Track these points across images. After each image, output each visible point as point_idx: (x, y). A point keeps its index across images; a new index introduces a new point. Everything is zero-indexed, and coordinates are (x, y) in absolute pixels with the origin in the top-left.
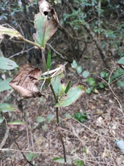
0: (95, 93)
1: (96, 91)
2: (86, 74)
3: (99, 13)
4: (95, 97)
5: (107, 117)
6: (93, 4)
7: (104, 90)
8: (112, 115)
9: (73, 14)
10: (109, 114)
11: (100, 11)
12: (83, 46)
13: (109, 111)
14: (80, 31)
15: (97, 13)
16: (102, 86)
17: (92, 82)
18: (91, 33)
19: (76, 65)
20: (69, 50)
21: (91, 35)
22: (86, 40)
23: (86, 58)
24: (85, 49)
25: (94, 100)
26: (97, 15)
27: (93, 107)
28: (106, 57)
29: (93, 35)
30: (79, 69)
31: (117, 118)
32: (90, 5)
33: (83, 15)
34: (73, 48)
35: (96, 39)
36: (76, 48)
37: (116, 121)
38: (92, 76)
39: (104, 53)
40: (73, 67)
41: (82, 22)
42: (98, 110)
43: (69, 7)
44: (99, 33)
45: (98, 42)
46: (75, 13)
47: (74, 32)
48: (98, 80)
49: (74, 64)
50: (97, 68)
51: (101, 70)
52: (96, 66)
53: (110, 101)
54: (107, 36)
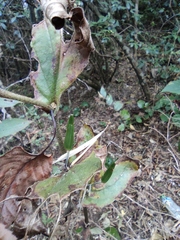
0: (131, 131)
1: (132, 127)
2: (118, 105)
3: (137, 19)
4: (130, 136)
5: (148, 163)
6: (128, 7)
7: (142, 125)
8: (154, 162)
9: (100, 21)
10: (150, 159)
11: (137, 16)
12: (113, 65)
13: (150, 155)
14: (108, 45)
15: (133, 20)
16: (140, 121)
17: (127, 116)
18: (125, 47)
19: (105, 93)
20: (94, 71)
21: (125, 51)
22: (117, 58)
23: (117, 82)
24: (116, 69)
25: (128, 139)
26: (133, 24)
27: (129, 150)
28: (145, 81)
29: (128, 50)
30: (109, 99)
31: (161, 165)
32: (123, 8)
33: (114, 23)
34: (100, 68)
35: (131, 55)
36: (104, 68)
37: (161, 169)
38: (125, 106)
39: (142, 75)
40: (101, 96)
41: (113, 32)
42: (135, 153)
43: (94, 11)
44: (136, 48)
45: (133, 61)
46: (103, 19)
47: (100, 47)
48: (134, 112)
49: (102, 93)
50: (132, 96)
51: (138, 99)
52: (131, 92)
53: (152, 141)
54: (147, 52)
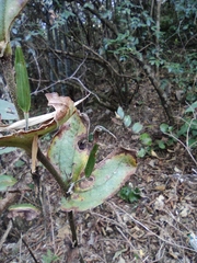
0: (152, 158)
1: (154, 154)
2: (138, 128)
3: (158, 37)
4: (152, 163)
5: (173, 195)
6: (149, 24)
7: (165, 151)
8: (179, 193)
9: (118, 39)
10: (175, 190)
11: (158, 34)
12: (134, 87)
13: (175, 186)
14: (129, 66)
15: (154, 37)
16: (163, 147)
17: (147, 140)
18: (146, 67)
19: (123, 114)
20: (113, 93)
21: (146, 70)
22: (138, 79)
23: (137, 105)
24: (137, 91)
25: (150, 167)
26: (155, 41)
27: (150, 179)
28: (168, 102)
29: (149, 69)
30: (128, 121)
31: (188, 198)
32: (144, 25)
33: (134, 41)
34: (119, 90)
35: (152, 75)
36: (123, 89)
37: (187, 201)
38: (146, 130)
39: (165, 96)
40: (118, 116)
41: (132, 50)
42: (157, 183)
43: (112, 30)
44: (158, 65)
45: (155, 81)
46: (121, 37)
47: (120, 67)
48: (157, 136)
49: (120, 113)
50: (154, 119)
51: (160, 122)
52: (153, 116)
53: (176, 169)
54: (170, 71)
